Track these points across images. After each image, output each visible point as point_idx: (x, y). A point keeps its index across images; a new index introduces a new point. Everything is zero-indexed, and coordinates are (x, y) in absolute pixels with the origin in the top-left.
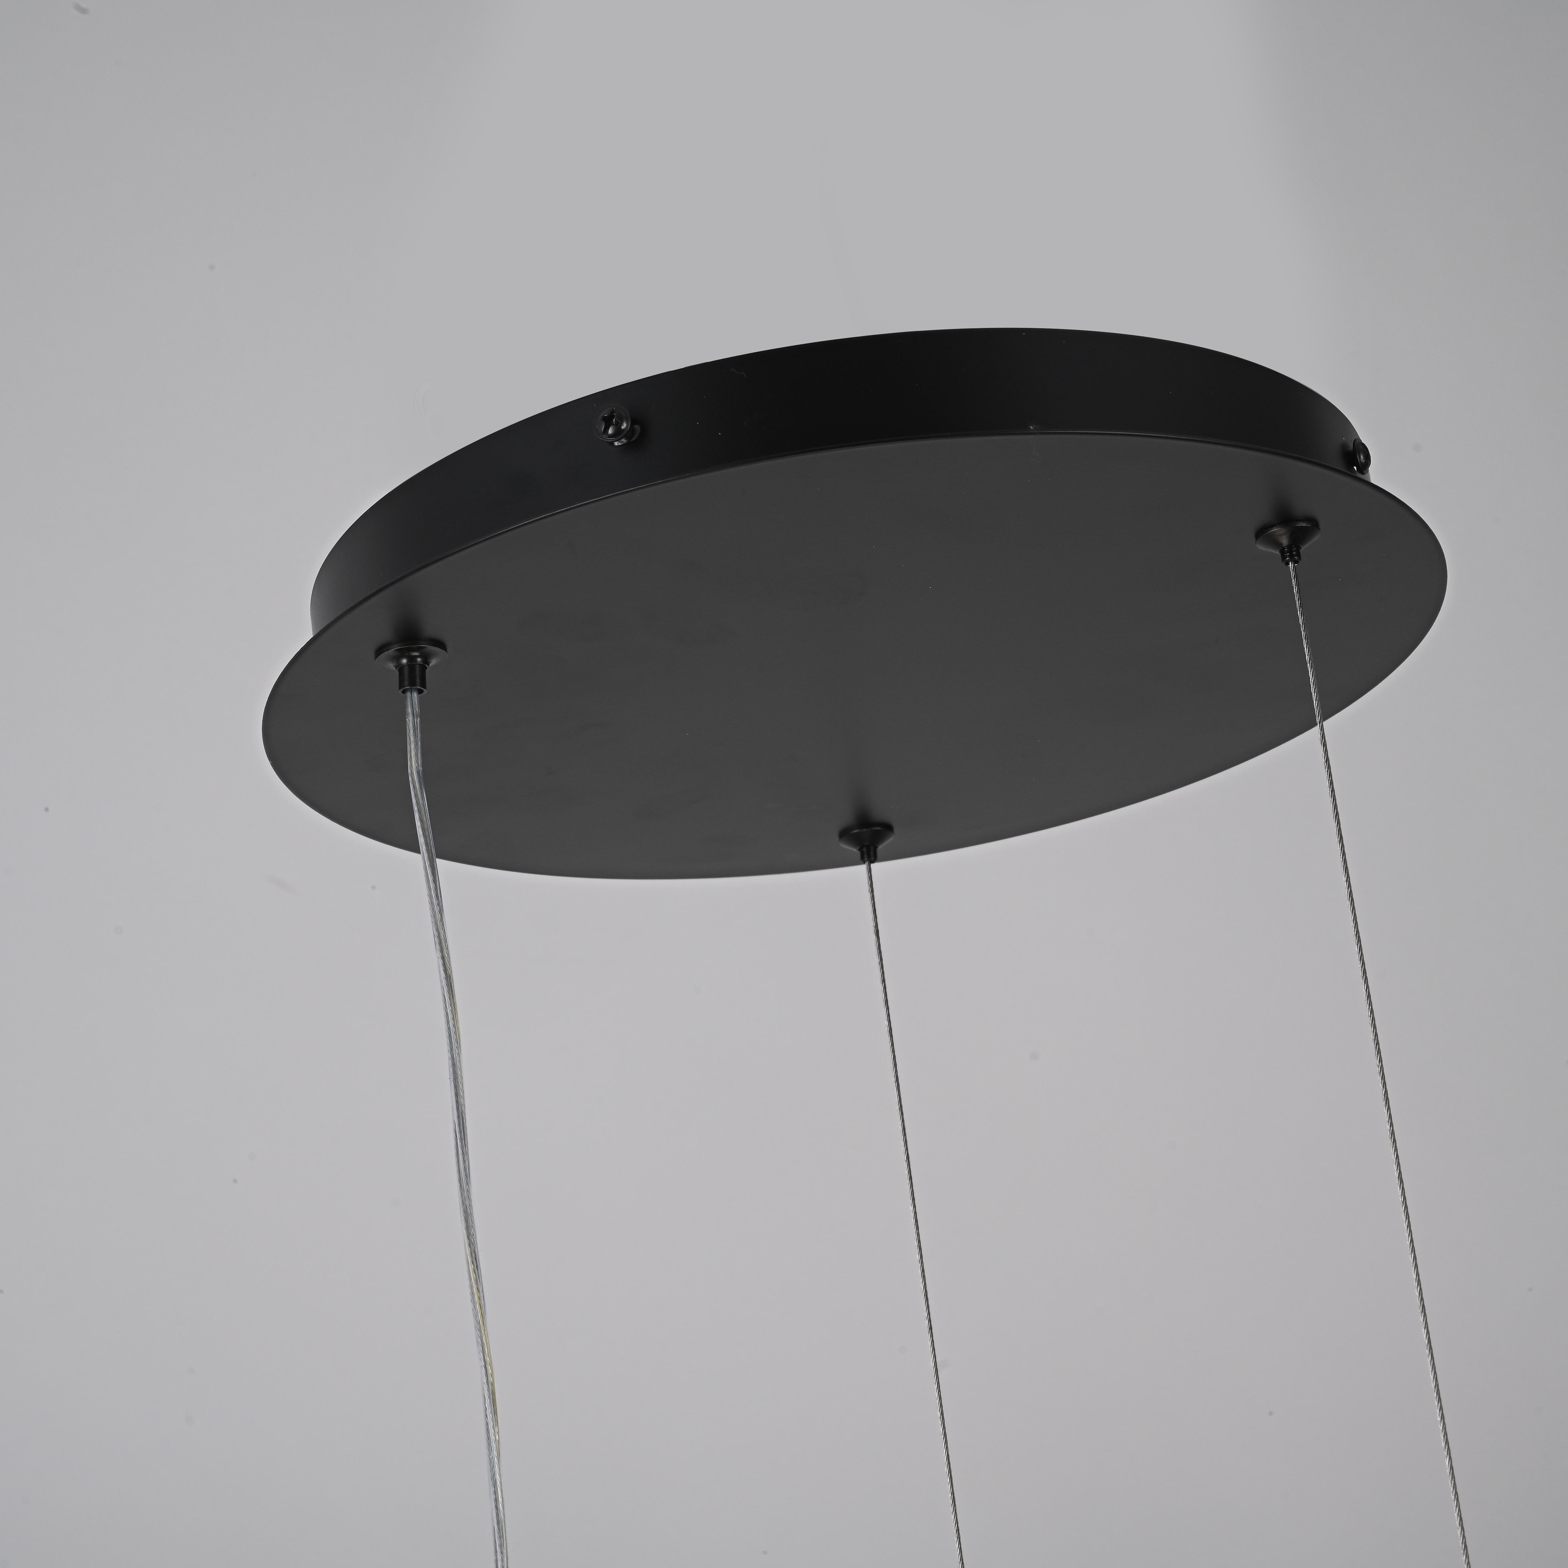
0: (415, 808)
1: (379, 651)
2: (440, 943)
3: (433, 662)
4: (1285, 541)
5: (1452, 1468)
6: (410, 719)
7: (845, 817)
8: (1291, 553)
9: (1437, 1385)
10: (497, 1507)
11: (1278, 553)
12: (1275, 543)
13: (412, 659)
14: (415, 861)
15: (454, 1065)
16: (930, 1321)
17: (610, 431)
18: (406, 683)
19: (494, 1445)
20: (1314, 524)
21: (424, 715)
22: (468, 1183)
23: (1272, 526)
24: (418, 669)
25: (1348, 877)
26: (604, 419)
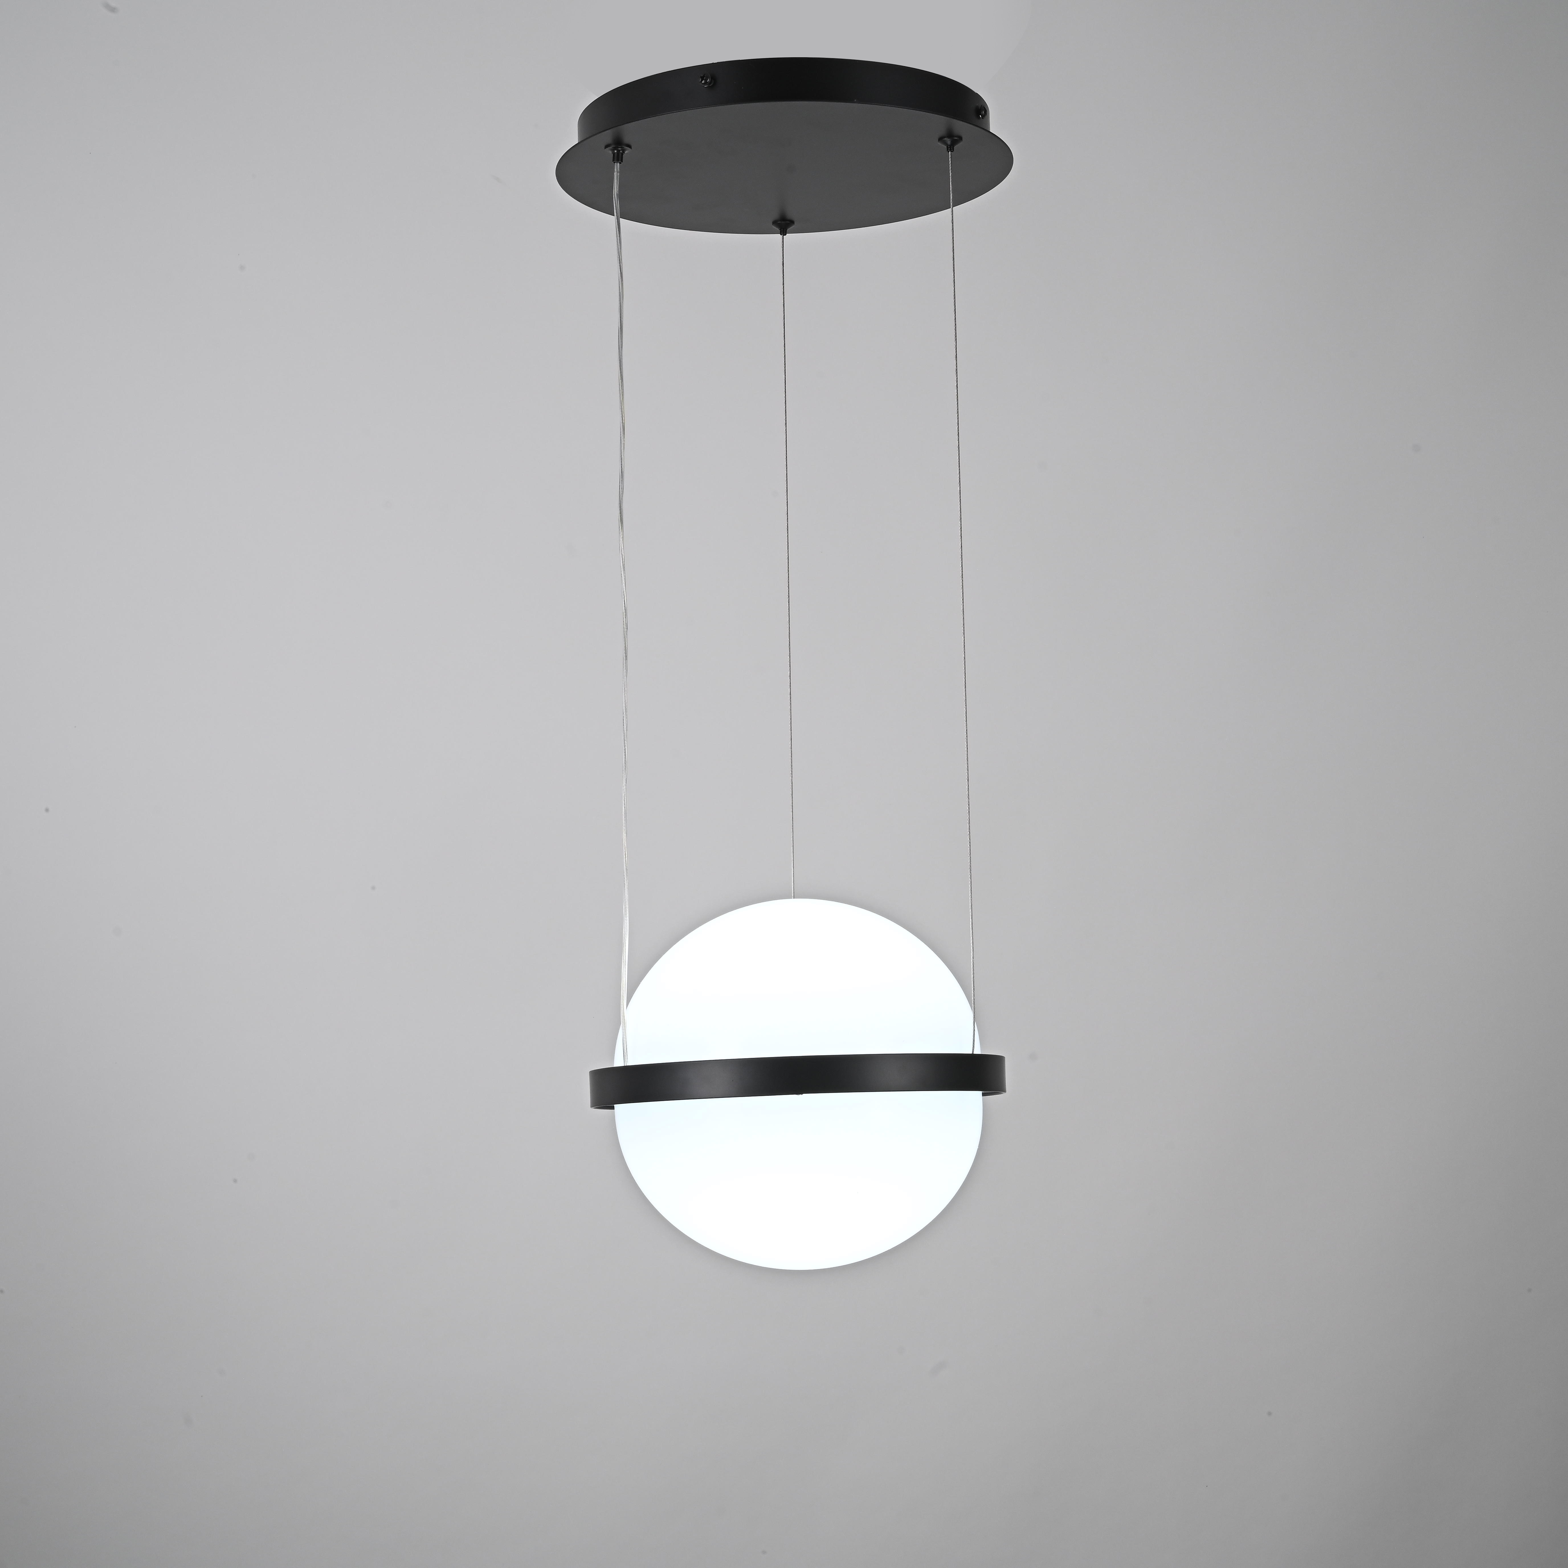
0: (615, 208)
1: (606, 147)
2: (620, 260)
3: (626, 152)
4: (949, 143)
5: (960, 491)
6: (615, 174)
7: (775, 215)
8: (951, 148)
9: (959, 461)
10: (621, 467)
11: (946, 147)
12: (945, 143)
13: (618, 151)
14: (612, 219)
15: (620, 306)
16: (786, 421)
17: (703, 82)
18: (616, 159)
19: (622, 445)
20: (960, 138)
21: (621, 172)
22: (622, 350)
23: (945, 137)
24: (620, 154)
25: (954, 274)
26: (701, 77)
